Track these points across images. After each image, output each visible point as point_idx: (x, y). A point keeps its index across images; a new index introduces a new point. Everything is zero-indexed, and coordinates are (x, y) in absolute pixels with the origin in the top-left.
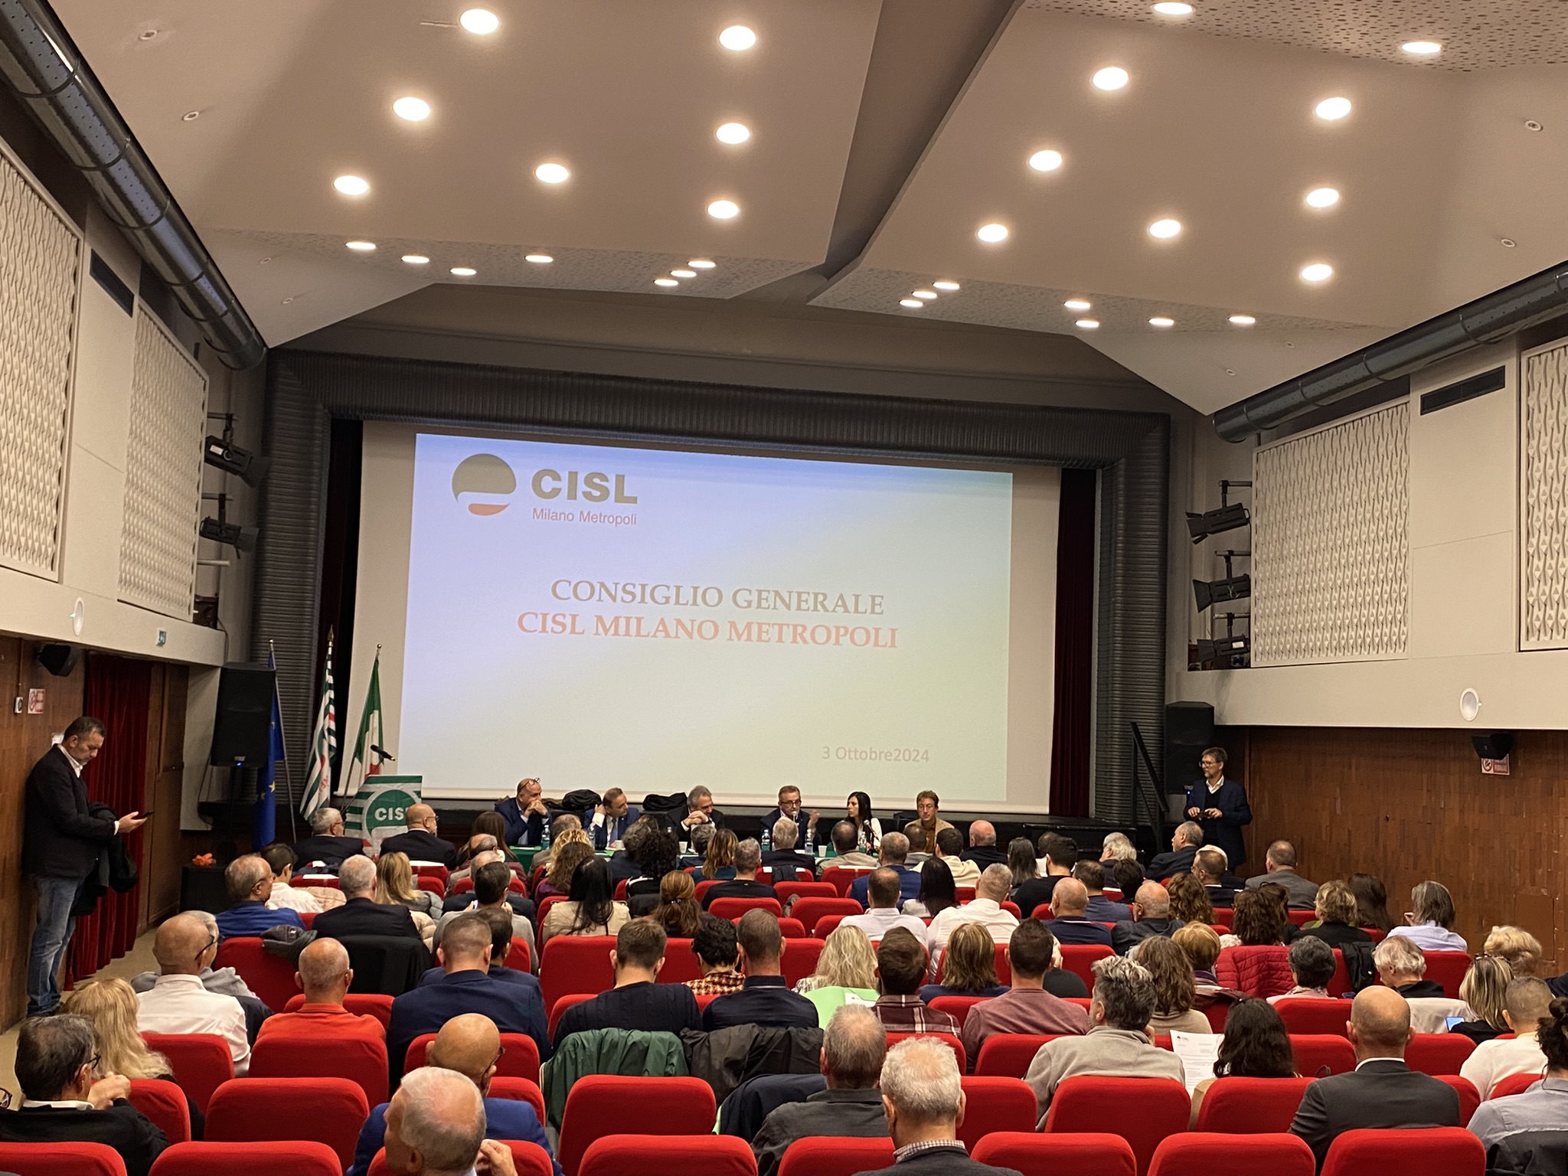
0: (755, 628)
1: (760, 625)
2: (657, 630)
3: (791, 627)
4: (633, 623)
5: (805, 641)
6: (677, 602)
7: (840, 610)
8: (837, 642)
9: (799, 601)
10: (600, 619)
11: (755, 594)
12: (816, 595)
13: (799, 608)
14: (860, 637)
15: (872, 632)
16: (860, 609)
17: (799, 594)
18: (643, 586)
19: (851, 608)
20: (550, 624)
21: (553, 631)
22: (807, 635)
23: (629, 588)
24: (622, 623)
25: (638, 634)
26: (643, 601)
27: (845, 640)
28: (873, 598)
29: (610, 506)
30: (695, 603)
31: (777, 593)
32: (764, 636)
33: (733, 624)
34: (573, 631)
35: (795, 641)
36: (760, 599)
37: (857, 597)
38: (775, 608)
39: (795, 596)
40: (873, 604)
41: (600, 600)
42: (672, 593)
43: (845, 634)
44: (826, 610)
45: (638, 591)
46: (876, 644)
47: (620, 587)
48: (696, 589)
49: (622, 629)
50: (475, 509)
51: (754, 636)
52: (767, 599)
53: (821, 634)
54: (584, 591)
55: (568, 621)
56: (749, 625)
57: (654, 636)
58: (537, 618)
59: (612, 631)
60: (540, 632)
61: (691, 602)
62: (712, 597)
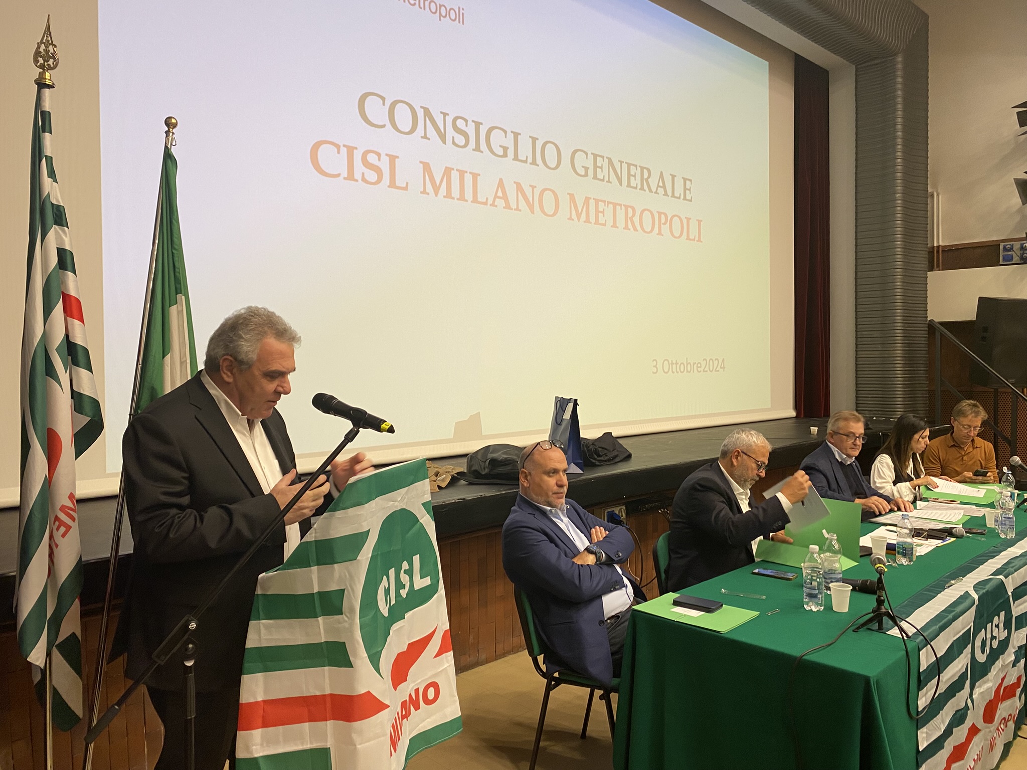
0: (592, 202)
1: (597, 201)
2: (496, 197)
3: (623, 208)
4: (468, 178)
5: (635, 230)
6: (516, 158)
7: (661, 191)
8: (660, 233)
9: (629, 175)
10: (426, 167)
11: (591, 158)
12: (642, 168)
13: (628, 184)
14: (676, 225)
15: (685, 221)
16: (677, 195)
17: (629, 166)
18: (478, 125)
19: (670, 192)
21: (364, 180)
22: (636, 219)
23: (461, 124)
25: (475, 200)
26: (477, 148)
27: (665, 229)
28: (685, 180)
30: (534, 162)
31: (610, 161)
32: (601, 221)
33: (572, 196)
34: (393, 184)
35: (626, 228)
36: (595, 166)
37: (673, 177)
38: (609, 181)
39: (625, 167)
40: (685, 189)
42: (509, 142)
44: (650, 191)
45: (471, 130)
46: (688, 238)
47: (449, 120)
48: (534, 140)
49: (456, 192)
51: (592, 219)
52: (601, 168)
53: (647, 220)
54: (403, 118)
55: (384, 165)
56: (587, 201)
57: (493, 205)
58: (339, 152)
59: (443, 190)
60: (345, 178)
61: (530, 160)
62: (551, 155)
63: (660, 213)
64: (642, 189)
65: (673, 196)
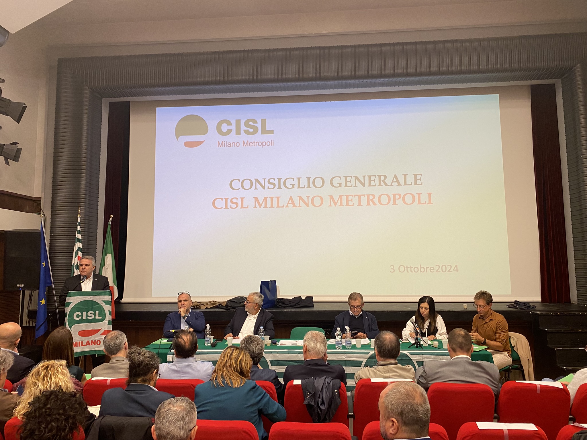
0: (344, 198)
2: (288, 203)
3: (366, 196)
4: (275, 200)
5: (375, 204)
6: (299, 187)
7: (395, 184)
8: (395, 203)
9: (370, 181)
10: (256, 199)
11: (343, 179)
12: (380, 177)
13: (370, 185)
14: (409, 198)
15: (416, 196)
16: (408, 183)
17: (370, 177)
18: (279, 180)
19: (402, 183)
20: (229, 204)
21: (231, 207)
22: (376, 200)
23: (272, 181)
24: (269, 200)
25: (278, 206)
26: (280, 187)
27: (400, 202)
28: (415, 175)
29: (259, 137)
30: (309, 187)
31: (356, 177)
32: (350, 203)
33: (331, 197)
34: (242, 207)
35: (368, 204)
36: (346, 181)
37: (405, 176)
38: (355, 186)
39: (367, 179)
40: (416, 179)
41: (256, 189)
42: (296, 182)
43: (399, 199)
44: (386, 185)
45: (276, 182)
46: (419, 203)
47: (266, 181)
48: (309, 179)
49: (269, 204)
50: (188, 144)
51: (344, 203)
52: (350, 181)
53: (384, 199)
54: (247, 184)
55: (239, 201)
56: (341, 197)
57: (287, 207)
58: (222, 201)
59: (263, 205)
60: (224, 208)
61: (306, 186)
62: (319, 182)
63: (394, 195)
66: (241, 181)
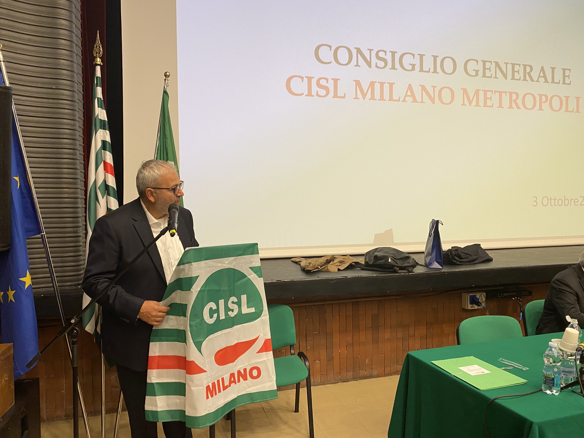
0: (481, 94)
1: (485, 92)
2: (406, 95)
3: (508, 94)
4: (386, 87)
5: (518, 107)
6: (421, 70)
7: (542, 80)
8: (541, 109)
9: (513, 71)
10: (358, 83)
11: (481, 64)
12: (525, 66)
13: (513, 78)
14: (556, 102)
15: (564, 99)
16: (556, 80)
17: (513, 65)
18: (393, 53)
19: (550, 79)
20: (315, 88)
21: (318, 95)
22: (519, 102)
23: (382, 54)
24: (377, 86)
25: (391, 99)
26: (393, 68)
27: (546, 106)
28: (564, 70)
30: (435, 71)
31: (497, 64)
32: (489, 103)
33: (465, 91)
34: (336, 96)
35: (511, 107)
36: (484, 69)
37: (553, 69)
38: (496, 77)
39: (510, 66)
40: (564, 76)
41: (357, 65)
42: (417, 61)
43: (545, 102)
44: (532, 80)
45: (389, 57)
46: (567, 110)
47: (374, 53)
48: (435, 57)
49: (377, 95)
51: (481, 103)
52: (490, 69)
53: (529, 101)
54: (343, 56)
55: (331, 85)
56: (477, 92)
57: (404, 101)
58: (303, 81)
59: (369, 96)
60: (306, 95)
61: (432, 70)
62: (448, 65)
63: (541, 96)
64: (525, 79)
65: (553, 82)
66: (333, 49)
